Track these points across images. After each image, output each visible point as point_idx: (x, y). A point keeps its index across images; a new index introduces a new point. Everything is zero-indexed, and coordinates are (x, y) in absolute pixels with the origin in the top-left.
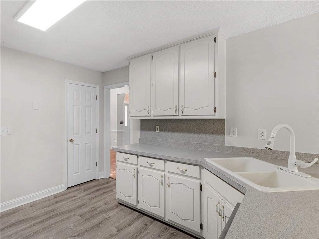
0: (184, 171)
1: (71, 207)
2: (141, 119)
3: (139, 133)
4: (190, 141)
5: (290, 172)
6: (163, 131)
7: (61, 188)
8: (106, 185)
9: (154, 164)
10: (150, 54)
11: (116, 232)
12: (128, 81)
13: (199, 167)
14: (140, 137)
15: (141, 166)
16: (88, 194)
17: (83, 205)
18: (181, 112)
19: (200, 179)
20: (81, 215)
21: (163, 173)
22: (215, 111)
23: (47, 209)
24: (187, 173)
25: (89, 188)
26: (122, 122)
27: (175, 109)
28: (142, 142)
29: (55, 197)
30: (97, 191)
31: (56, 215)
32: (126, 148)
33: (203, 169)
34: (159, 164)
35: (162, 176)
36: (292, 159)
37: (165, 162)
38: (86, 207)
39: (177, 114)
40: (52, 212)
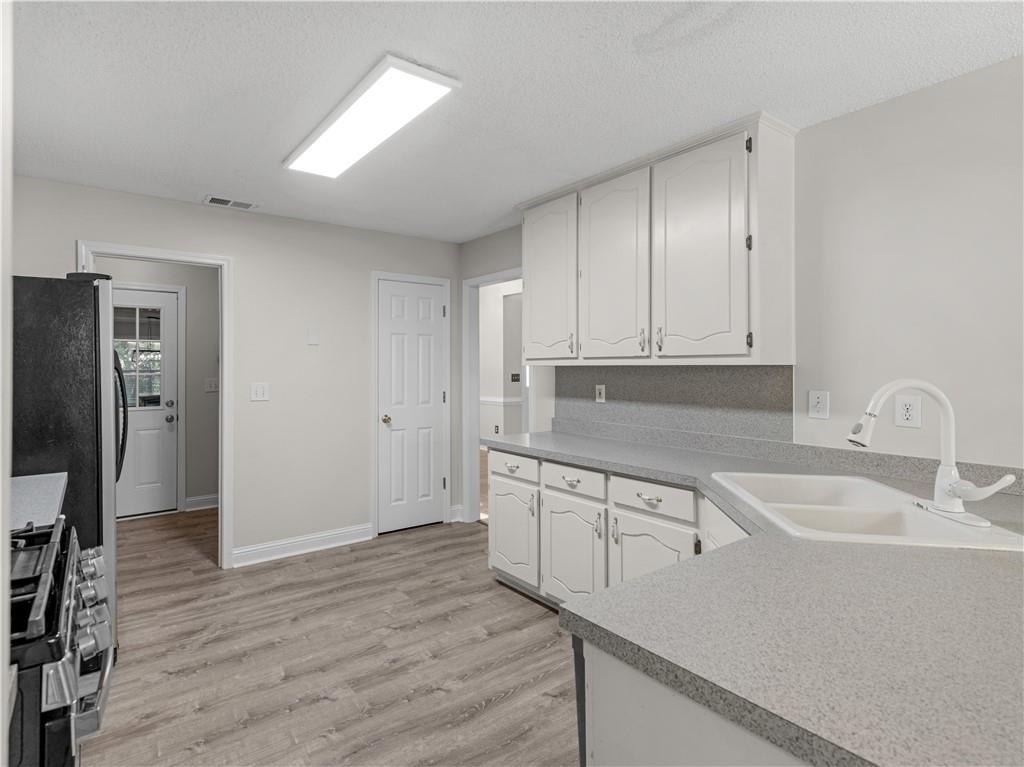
0: (655, 502)
1: (386, 574)
2: (556, 367)
3: (551, 403)
4: (691, 429)
5: (937, 512)
6: (615, 399)
7: (364, 533)
8: (468, 539)
9: (579, 481)
10: (575, 195)
11: (485, 637)
12: (520, 265)
13: (692, 493)
14: (553, 416)
15: (547, 486)
16: (424, 553)
17: (414, 574)
18: (655, 348)
19: (696, 524)
20: (408, 593)
21: (601, 507)
22: (750, 345)
23: (337, 571)
24: (662, 509)
25: (428, 541)
26: (518, 375)
27: (639, 339)
28: (560, 428)
29: (353, 548)
30: (444, 548)
31: (357, 585)
32: (526, 442)
33: (703, 498)
34: (592, 482)
35: (599, 515)
36: (948, 476)
37: (607, 479)
38: (421, 577)
39: (646, 353)
40: (349, 578)
